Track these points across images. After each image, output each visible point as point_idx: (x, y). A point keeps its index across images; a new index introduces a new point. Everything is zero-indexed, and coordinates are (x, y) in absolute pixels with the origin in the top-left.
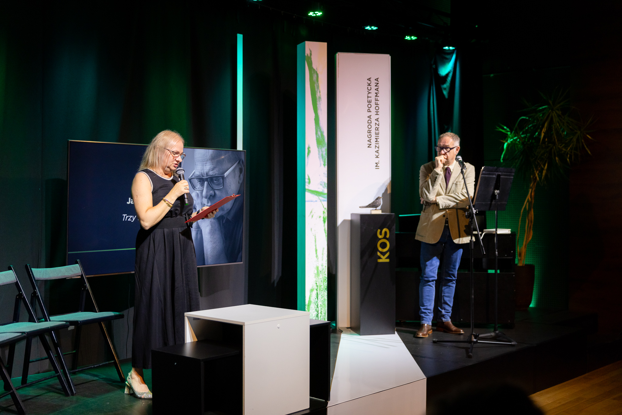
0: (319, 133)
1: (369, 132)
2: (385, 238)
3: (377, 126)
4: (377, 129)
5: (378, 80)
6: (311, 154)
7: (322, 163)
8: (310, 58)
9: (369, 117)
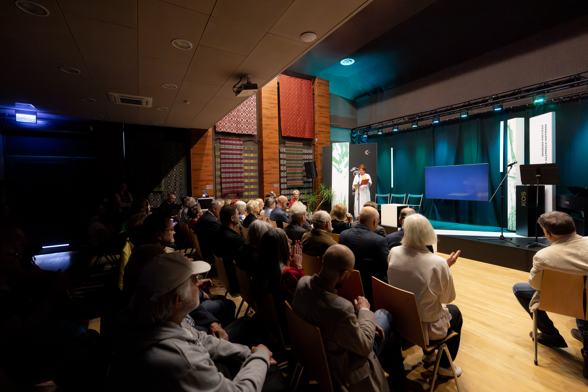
0: (513, 154)
1: (543, 149)
2: (524, 196)
3: (546, 146)
4: (546, 147)
5: (546, 125)
8: (509, 126)
9: (542, 143)
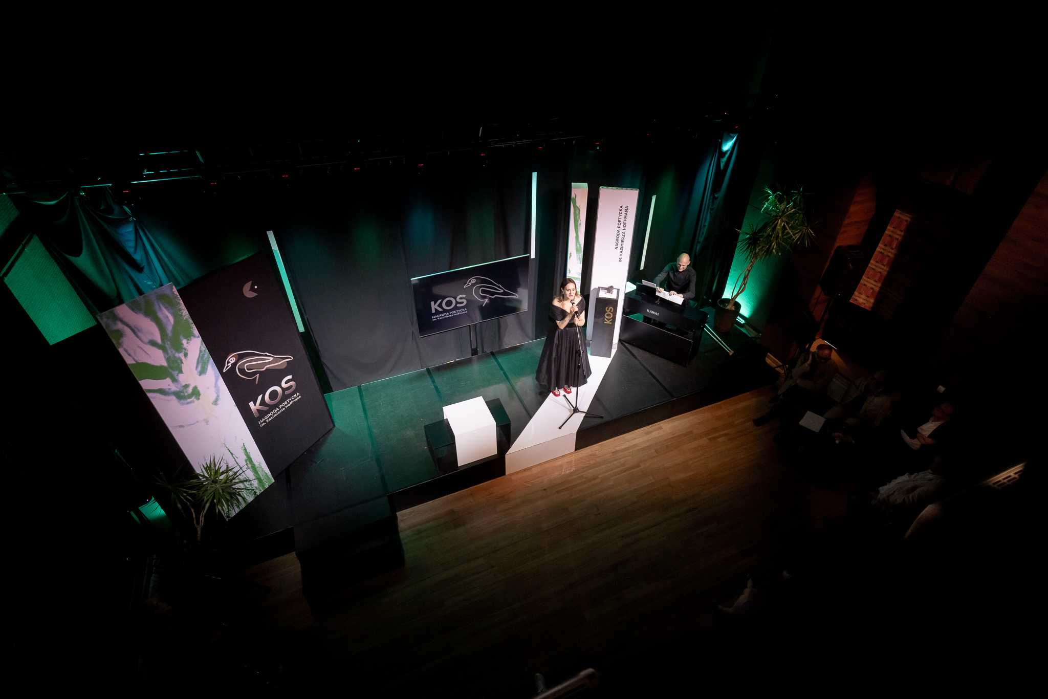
0: (578, 245)
1: (617, 240)
2: (610, 311)
4: (623, 238)
5: (628, 207)
6: (572, 257)
7: (579, 262)
8: (575, 199)
9: (618, 231)
